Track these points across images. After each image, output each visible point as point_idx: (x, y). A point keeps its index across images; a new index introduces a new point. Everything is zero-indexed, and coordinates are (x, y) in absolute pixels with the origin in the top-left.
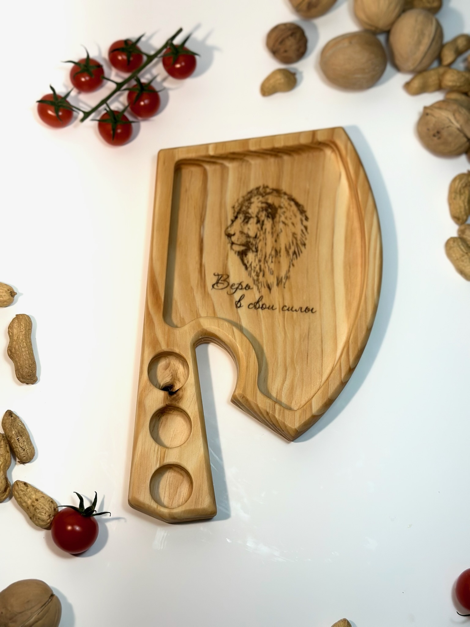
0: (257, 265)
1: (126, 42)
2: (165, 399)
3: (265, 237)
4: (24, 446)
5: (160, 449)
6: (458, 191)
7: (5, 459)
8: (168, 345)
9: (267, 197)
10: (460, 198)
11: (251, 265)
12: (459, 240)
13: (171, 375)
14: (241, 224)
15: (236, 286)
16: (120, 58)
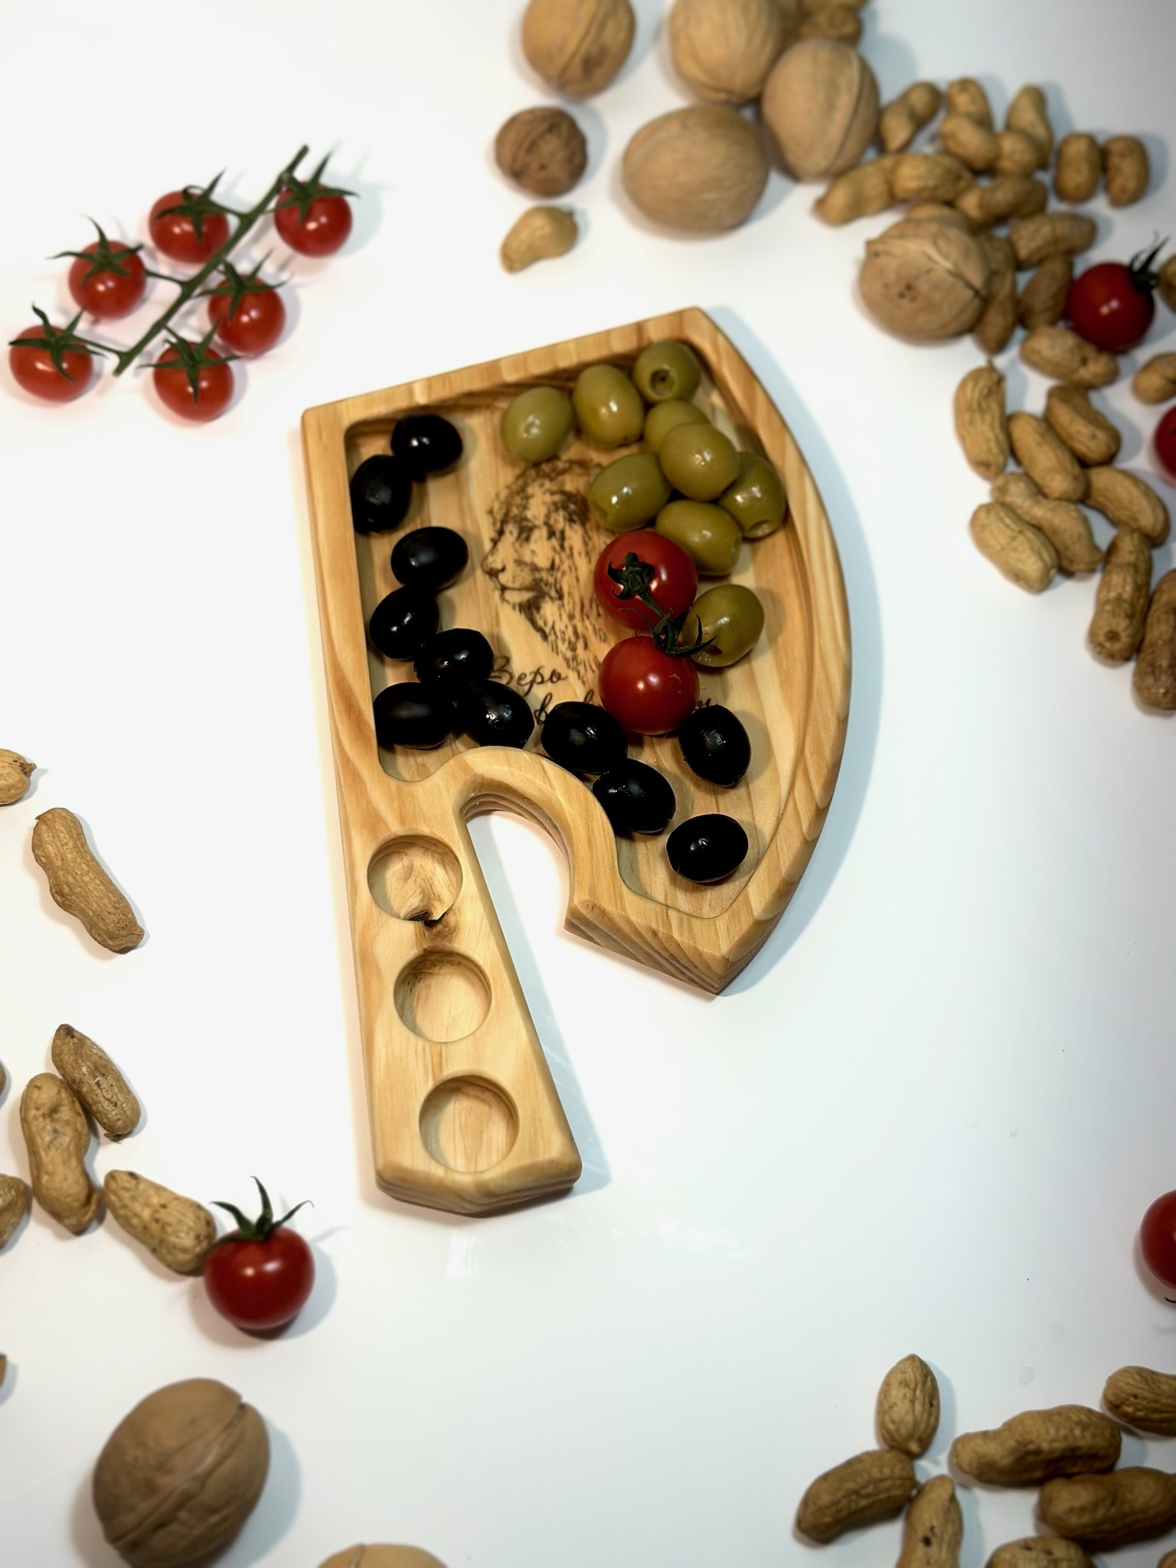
0: (566, 627)
1: (186, 193)
2: (419, 937)
4: (114, 1097)
5: (427, 1048)
6: (975, 404)
7: (77, 1130)
9: (560, 479)
10: (983, 420)
11: (553, 628)
12: (999, 508)
13: (419, 890)
14: (513, 544)
15: (529, 678)
16: (177, 230)
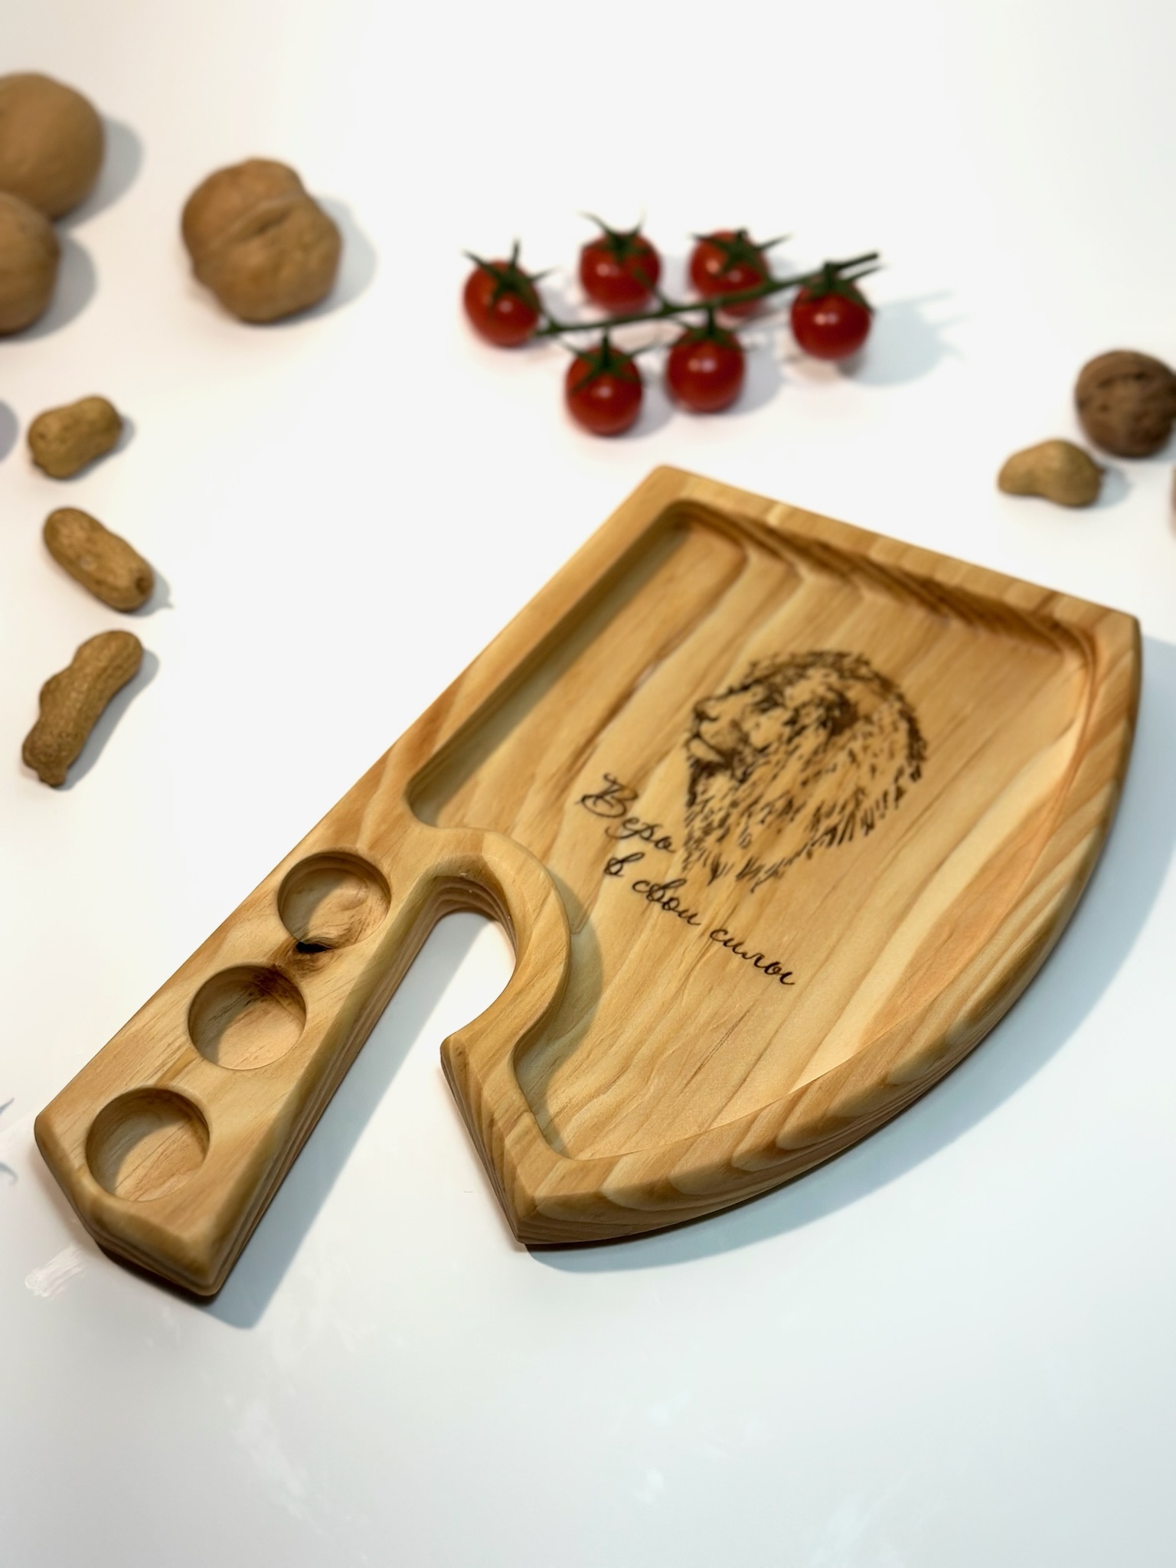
0: (720, 809)
2: (282, 951)
3: (786, 761)
8: (373, 846)
9: (851, 682)
11: (707, 801)
13: (346, 926)
14: (746, 706)
15: (638, 827)
16: (711, 265)
